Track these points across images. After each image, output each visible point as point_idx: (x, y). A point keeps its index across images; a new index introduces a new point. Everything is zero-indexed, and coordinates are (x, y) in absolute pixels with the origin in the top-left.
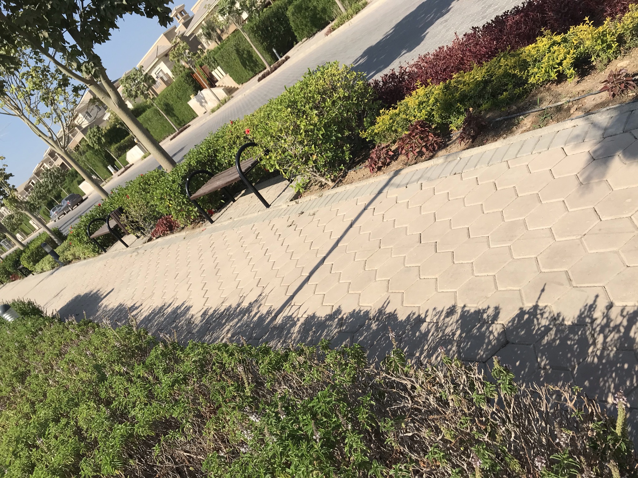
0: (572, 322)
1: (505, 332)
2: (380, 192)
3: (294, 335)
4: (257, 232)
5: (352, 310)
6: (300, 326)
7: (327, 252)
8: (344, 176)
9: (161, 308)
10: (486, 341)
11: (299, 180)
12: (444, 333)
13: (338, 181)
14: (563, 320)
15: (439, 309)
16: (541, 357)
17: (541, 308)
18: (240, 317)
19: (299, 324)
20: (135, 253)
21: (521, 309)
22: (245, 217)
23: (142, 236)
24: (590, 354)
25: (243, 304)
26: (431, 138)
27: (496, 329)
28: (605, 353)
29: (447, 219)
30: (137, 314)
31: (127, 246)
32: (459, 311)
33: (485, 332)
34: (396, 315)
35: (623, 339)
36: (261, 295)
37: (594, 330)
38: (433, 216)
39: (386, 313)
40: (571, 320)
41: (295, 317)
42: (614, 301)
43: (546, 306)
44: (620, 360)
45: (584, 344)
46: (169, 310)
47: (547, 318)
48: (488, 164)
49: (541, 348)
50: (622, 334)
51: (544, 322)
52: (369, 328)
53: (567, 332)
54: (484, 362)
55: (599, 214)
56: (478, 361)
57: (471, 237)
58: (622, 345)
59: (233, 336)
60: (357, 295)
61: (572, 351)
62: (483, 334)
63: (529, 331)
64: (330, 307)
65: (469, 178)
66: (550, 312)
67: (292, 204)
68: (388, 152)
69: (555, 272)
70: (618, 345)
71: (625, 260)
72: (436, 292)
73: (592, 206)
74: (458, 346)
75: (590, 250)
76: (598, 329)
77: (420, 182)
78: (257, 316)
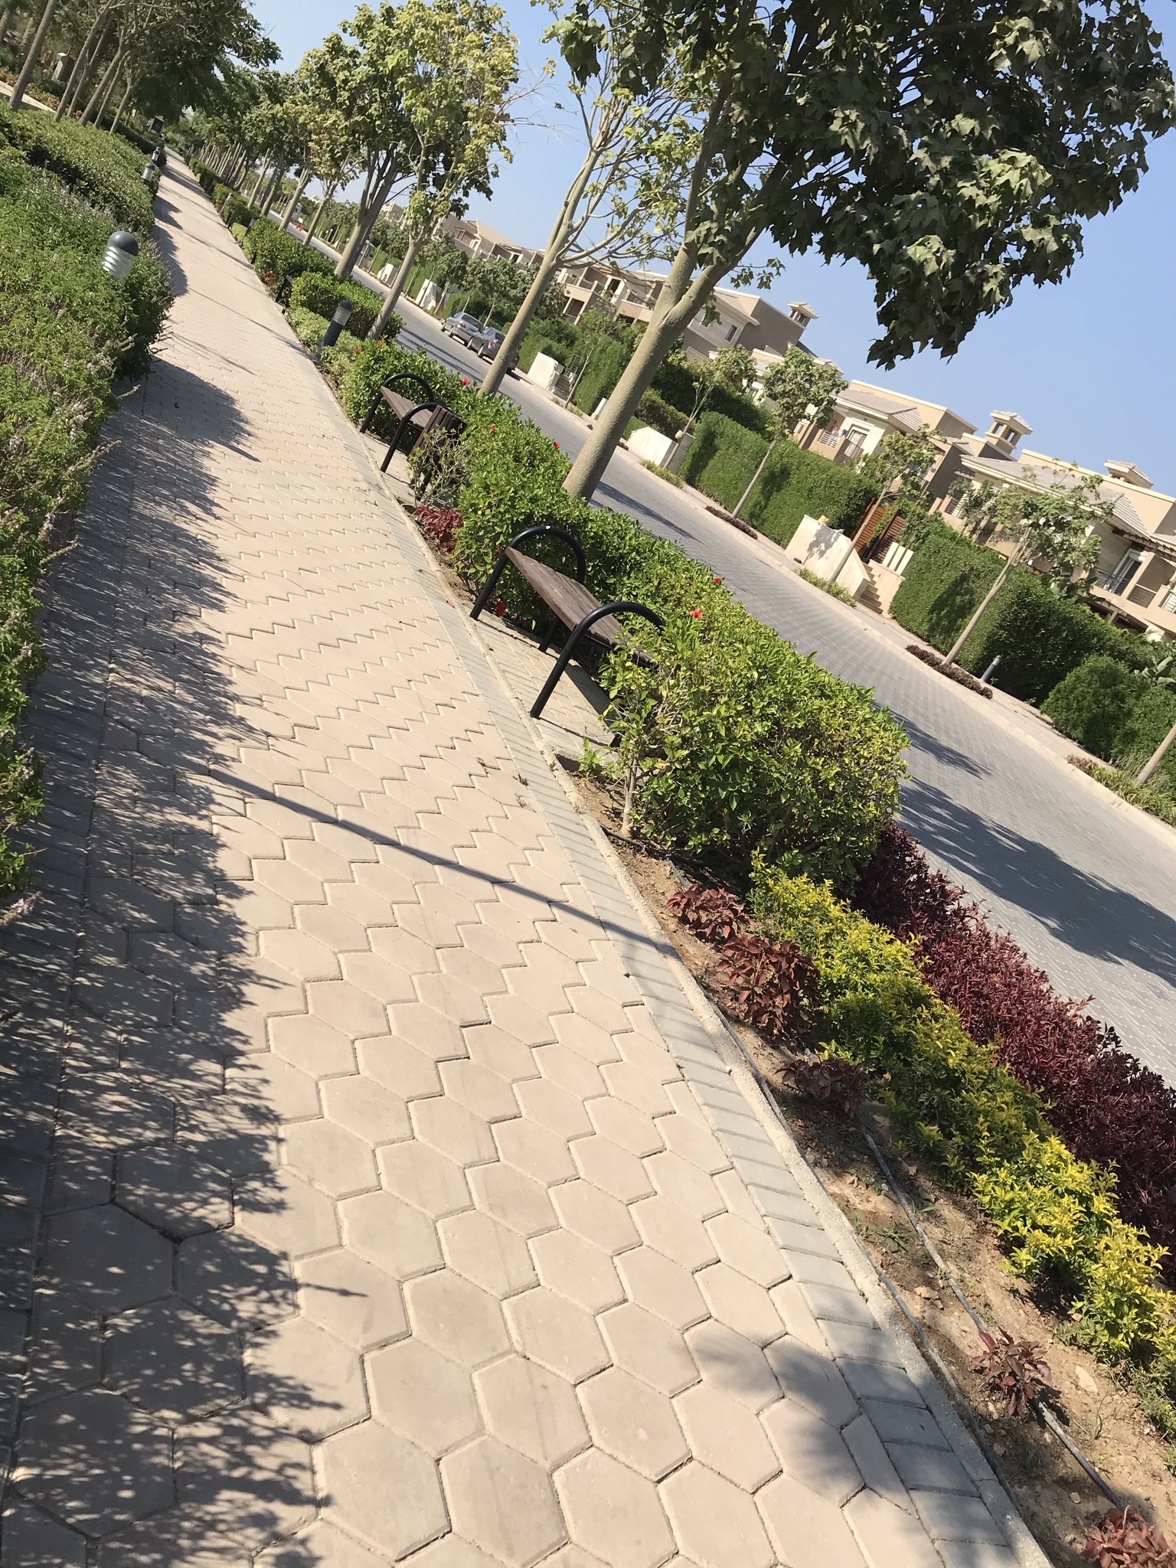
0: (250, 1365)
1: (207, 1231)
2: (605, 925)
3: (157, 816)
4: (454, 703)
5: (243, 919)
6: (183, 823)
7: (413, 845)
8: (651, 853)
9: (212, 556)
10: (179, 1196)
11: (606, 759)
12: (194, 1108)
13: (634, 846)
14: (257, 1345)
15: (265, 1091)
16: (137, 1315)
17: (290, 1295)
18: (200, 705)
19: (193, 821)
20: (365, 486)
21: (285, 1256)
22: (498, 675)
23: (412, 492)
24: (156, 1414)
25: (238, 706)
26: (778, 1000)
27: (215, 1212)
28: (163, 1447)
29: (541, 1070)
30: (189, 513)
31: (384, 468)
32: (265, 1131)
33: (205, 1190)
34: (239, 1007)
35: (208, 1477)
36: (268, 735)
37: (233, 1414)
38: (548, 1039)
39: (243, 987)
40: (258, 1362)
41: (209, 810)
42: (324, 1444)
43: (296, 1306)
44: (143, 1480)
45: (187, 1399)
46: (208, 571)
47: (261, 1312)
48: (720, 1130)
49: (167, 1313)
50: (224, 1473)
51: (246, 1309)
52: (194, 959)
53: (219, 1359)
54: (112, 1201)
55: (591, 1380)
56: (113, 1187)
57: (493, 1126)
58: (192, 1478)
59: (142, 699)
60: (290, 922)
61: (160, 1376)
62: (197, 1186)
63: (216, 1281)
64: (247, 874)
65: (672, 1097)
66: (277, 1316)
67: (550, 759)
68: (730, 924)
69: (405, 1310)
70: (190, 1470)
71: (458, 1452)
72: (316, 1077)
73: (615, 1361)
74: (158, 1142)
75: (481, 1376)
76: (235, 1422)
77: (644, 999)
78: (207, 738)
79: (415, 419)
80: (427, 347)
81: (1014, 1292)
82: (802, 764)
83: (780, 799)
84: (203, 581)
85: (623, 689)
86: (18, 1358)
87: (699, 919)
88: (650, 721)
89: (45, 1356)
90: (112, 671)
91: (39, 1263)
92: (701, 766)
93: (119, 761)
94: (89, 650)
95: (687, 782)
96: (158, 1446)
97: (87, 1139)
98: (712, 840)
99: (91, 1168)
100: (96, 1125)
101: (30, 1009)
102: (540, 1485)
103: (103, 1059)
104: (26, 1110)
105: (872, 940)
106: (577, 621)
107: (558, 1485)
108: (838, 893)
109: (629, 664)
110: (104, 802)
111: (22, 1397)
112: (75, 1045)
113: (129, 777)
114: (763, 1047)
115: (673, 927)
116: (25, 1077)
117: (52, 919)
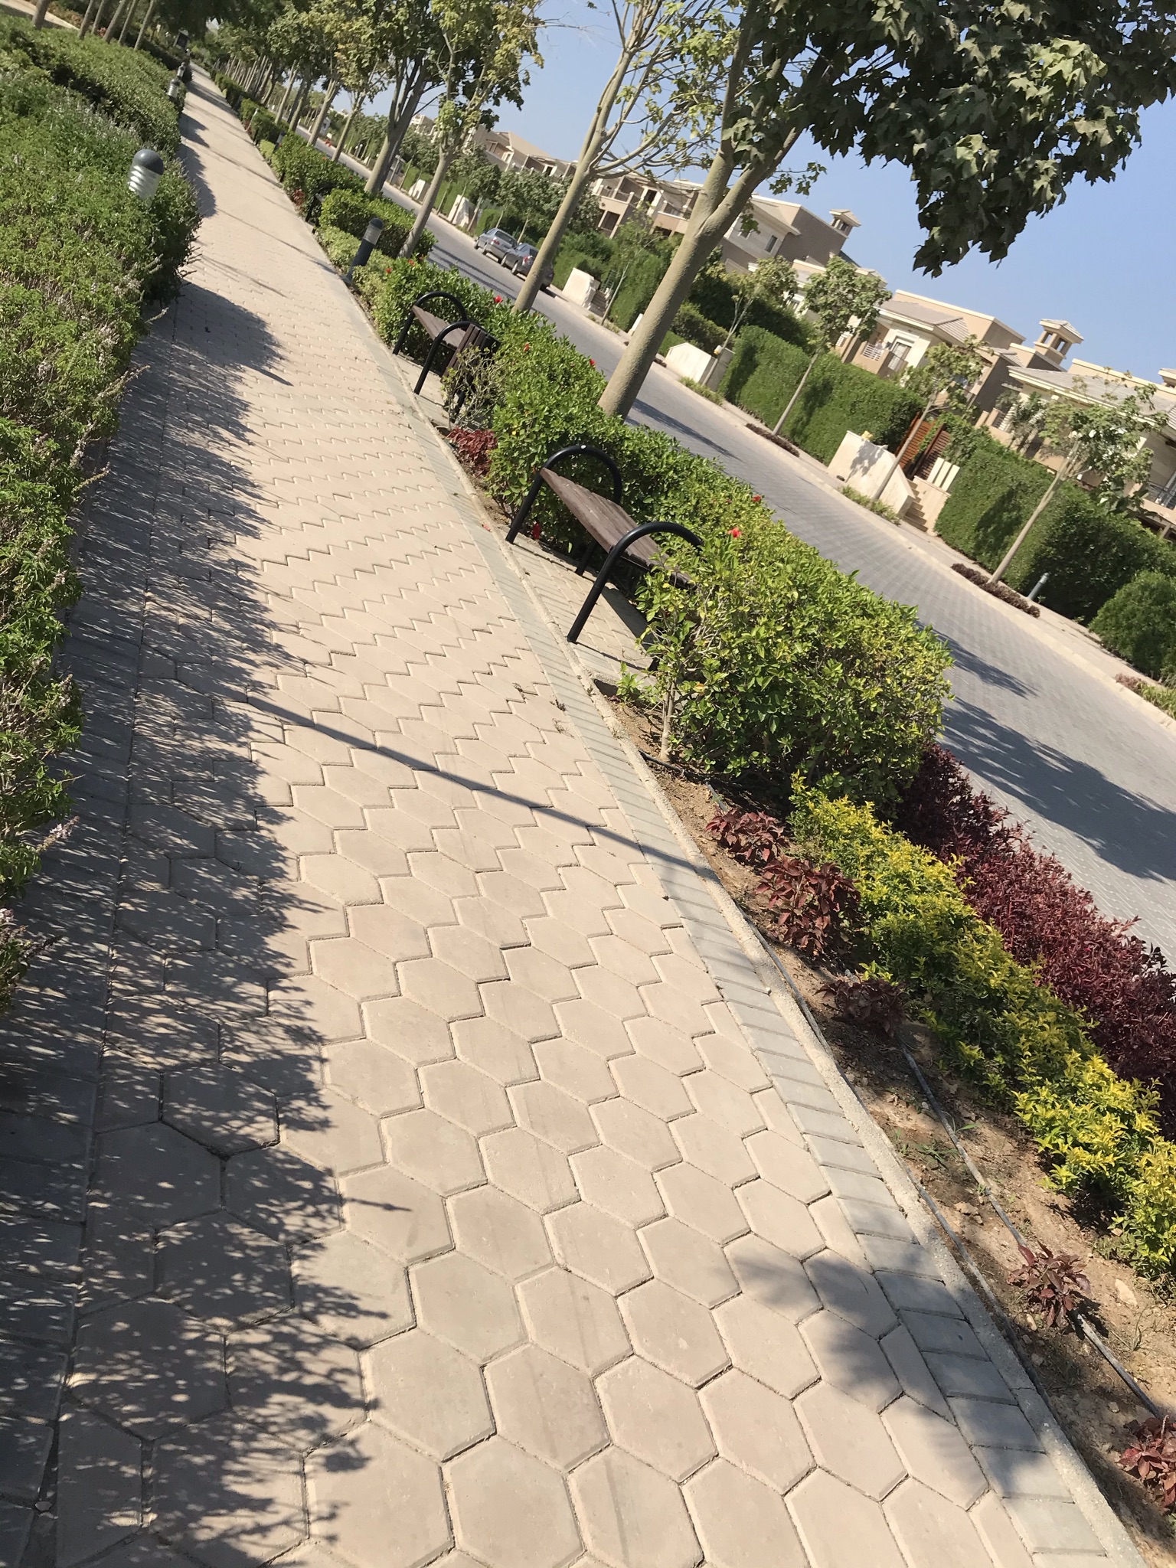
0: (298, 1275)
1: (254, 1149)
2: (644, 849)
3: (196, 744)
4: (491, 628)
5: (284, 845)
6: (222, 751)
7: (452, 771)
8: (690, 777)
9: (246, 482)
10: (225, 1115)
11: (644, 683)
12: (239, 1029)
13: (673, 771)
14: (304, 1257)
15: (308, 1012)
16: (187, 1228)
17: (335, 1210)
18: (237, 632)
19: (232, 748)
20: (398, 409)
21: (329, 1172)
22: (534, 599)
23: (446, 414)
24: (208, 1322)
25: (274, 633)
26: (818, 922)
27: (260, 1130)
28: (215, 1353)
29: (581, 991)
30: (222, 439)
31: (417, 390)
32: (308, 1051)
33: (252, 1109)
34: (282, 931)
35: (259, 1382)
36: (305, 662)
37: (283, 1321)
38: (588, 960)
39: (285, 912)
40: (306, 1273)
41: (248, 737)
42: (372, 1351)
43: (342, 1220)
44: (196, 1384)
45: (238, 1307)
46: (242, 498)
47: (308, 1226)
48: (759, 1049)
49: (216, 1225)
50: (275, 1377)
51: (293, 1222)
52: (235, 885)
53: (268, 1270)
54: (161, 1119)
55: (633, 1291)
56: (161, 1106)
57: (533, 1046)
58: (244, 1382)
59: (179, 627)
60: (330, 847)
61: (212, 1285)
62: (244, 1105)
63: (263, 1196)
64: (287, 800)
65: (711, 1017)
66: (323, 1230)
67: (588, 683)
68: (770, 847)
69: (448, 1225)
70: (243, 1375)
71: (501, 1359)
72: (357, 999)
73: (655, 1273)
74: (204, 1062)
75: (524, 1288)
76: (285, 1329)
77: (683, 922)
78: (244, 666)
79: (448, 339)
80: (459, 264)
81: (1054, 1207)
82: (842, 685)
83: (820, 721)
84: (237, 508)
85: (660, 612)
86: (73, 1268)
87: (738, 842)
88: (688, 644)
89: (100, 1267)
90: (148, 599)
91: (93, 1178)
92: (740, 689)
93: (157, 689)
94: (126, 578)
95: (725, 705)
96: (211, 1352)
97: (133, 1059)
98: (751, 764)
99: (139, 1088)
100: (143, 1047)
101: (75, 934)
102: (582, 1390)
103: (148, 982)
104: (74, 1031)
105: (913, 862)
106: (613, 542)
107: (600, 1391)
108: (879, 816)
109: (666, 585)
110: (144, 730)
111: (78, 1305)
112: (120, 969)
113: (168, 705)
114: (803, 968)
115: (712, 850)
116: (73, 999)
117: (95, 846)
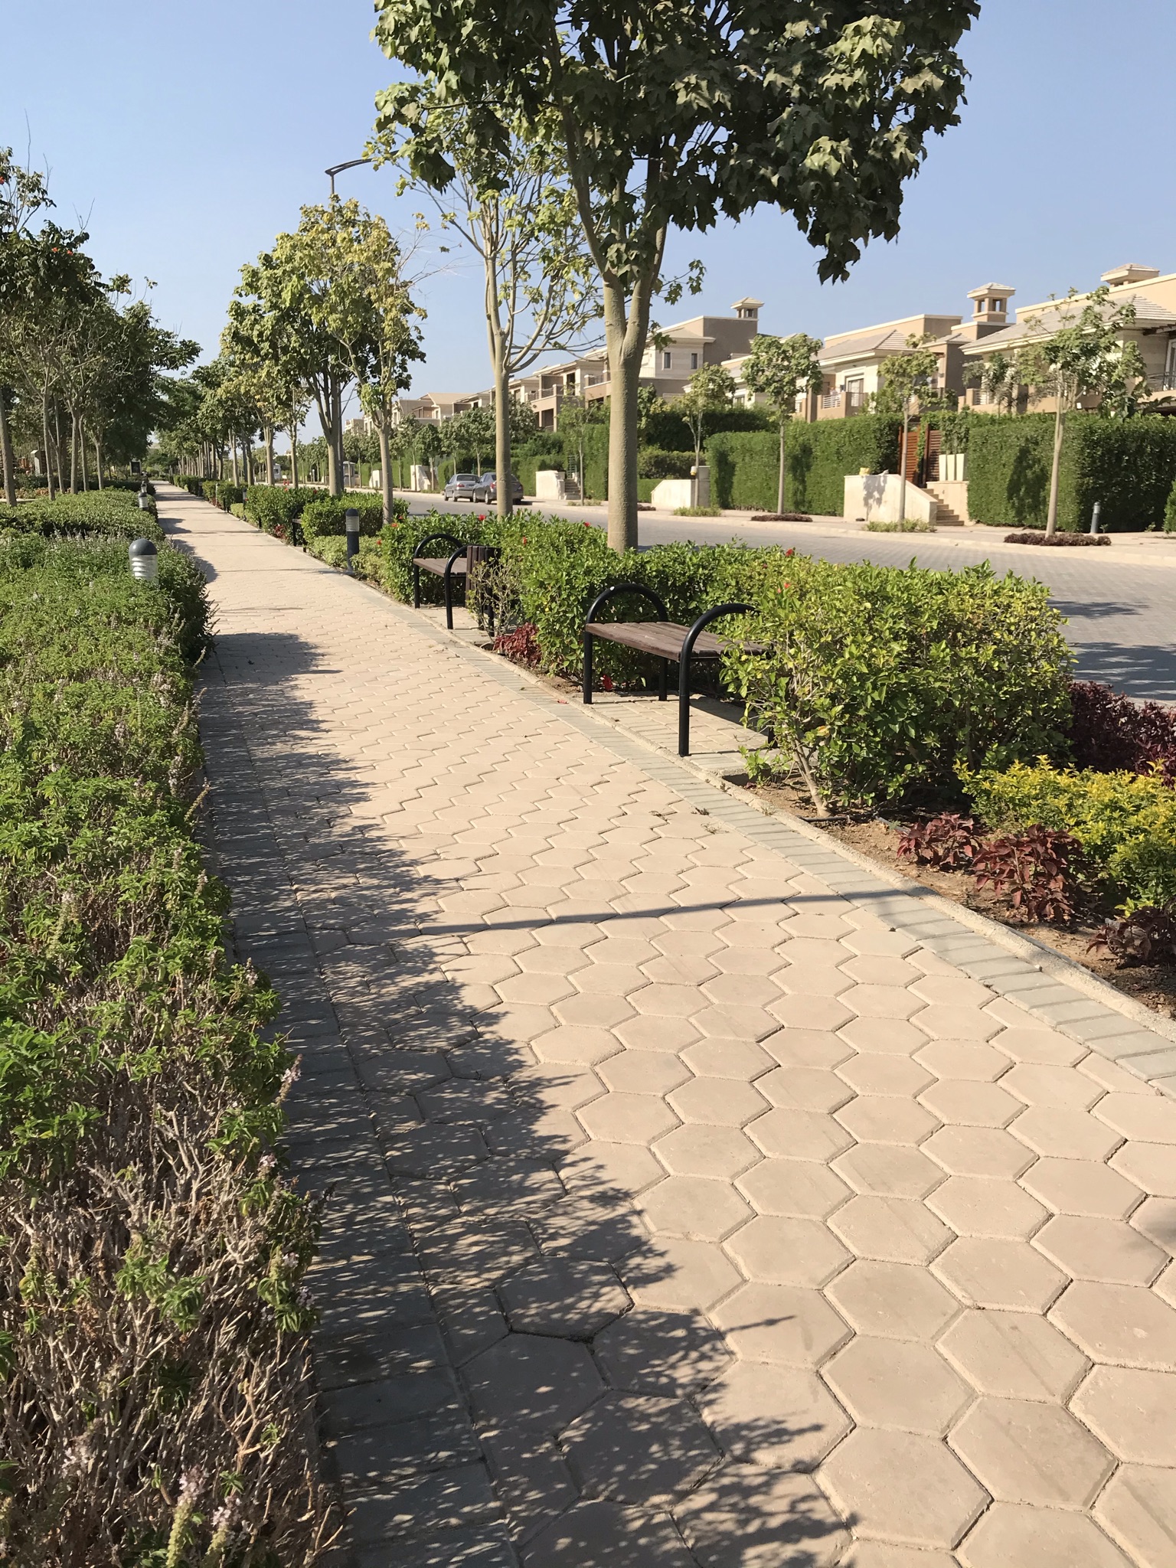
0: (713, 1423)
1: (611, 1321)
2: (847, 897)
3: (392, 989)
4: (606, 778)
5: (510, 1038)
6: (418, 984)
7: (631, 909)
8: (858, 819)
9: (338, 762)
10: (570, 1300)
11: (770, 758)
12: (546, 1218)
13: (837, 820)
14: (710, 1403)
15: (603, 1175)
16: (584, 1422)
17: (719, 1345)
18: (385, 883)
19: (426, 978)
20: (441, 647)
21: (696, 1312)
22: (633, 737)
23: (485, 633)
24: (647, 1504)
25: (418, 868)
26: (1052, 886)
27: (610, 1300)
28: (668, 1532)
29: (855, 1047)
30: (302, 739)
31: (450, 626)
32: (621, 1210)
33: (592, 1284)
34: (544, 1114)
35: (725, 1543)
36: (457, 880)
37: (720, 1474)
38: (847, 1016)
39: (539, 1096)
40: (720, 1417)
41: (435, 963)
42: (823, 1468)
43: (731, 1353)
45: (668, 1477)
46: (341, 776)
47: (699, 1371)
48: (1059, 1023)
49: (610, 1407)
50: (739, 1532)
51: (684, 1374)
52: (483, 1092)
53: (682, 1429)
54: (511, 1330)
55: (1058, 1302)
56: (506, 1319)
57: (835, 1116)
58: (711, 1549)
59: (334, 901)
60: (552, 1022)
61: (634, 1466)
62: (584, 1284)
63: (643, 1361)
64: (495, 1000)
65: (995, 1016)
66: (717, 1369)
67: (717, 782)
68: (968, 843)
69: (837, 1313)
70: (706, 1543)
71: (960, 1424)
72: (644, 1144)
73: (1072, 1275)
74: (527, 1261)
75: (945, 1344)
76: (726, 1481)
77: (921, 943)
78: (404, 906)
79: (455, 570)
82: (956, 661)
83: (953, 704)
84: (340, 785)
85: (751, 684)
86: (492, 1505)
87: (936, 853)
88: (791, 697)
89: (517, 1493)
90: (297, 890)
91: (472, 1411)
92: (862, 713)
93: (336, 960)
94: (270, 883)
95: (855, 734)
96: (663, 1533)
97: (460, 1287)
98: (909, 777)
99: (478, 1310)
100: (465, 1271)
101: (356, 1198)
102: (1060, 1421)
103: (443, 1212)
104: (394, 1284)
105: (1115, 789)
106: (678, 650)
107: (1079, 1415)
108: (1058, 765)
109: (744, 658)
110: (341, 998)
111: (513, 1539)
112: (411, 1211)
113: (353, 968)
114: (1063, 937)
115: (914, 873)
116: (380, 1256)
117: (341, 1114)
